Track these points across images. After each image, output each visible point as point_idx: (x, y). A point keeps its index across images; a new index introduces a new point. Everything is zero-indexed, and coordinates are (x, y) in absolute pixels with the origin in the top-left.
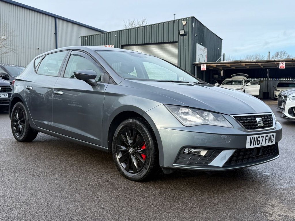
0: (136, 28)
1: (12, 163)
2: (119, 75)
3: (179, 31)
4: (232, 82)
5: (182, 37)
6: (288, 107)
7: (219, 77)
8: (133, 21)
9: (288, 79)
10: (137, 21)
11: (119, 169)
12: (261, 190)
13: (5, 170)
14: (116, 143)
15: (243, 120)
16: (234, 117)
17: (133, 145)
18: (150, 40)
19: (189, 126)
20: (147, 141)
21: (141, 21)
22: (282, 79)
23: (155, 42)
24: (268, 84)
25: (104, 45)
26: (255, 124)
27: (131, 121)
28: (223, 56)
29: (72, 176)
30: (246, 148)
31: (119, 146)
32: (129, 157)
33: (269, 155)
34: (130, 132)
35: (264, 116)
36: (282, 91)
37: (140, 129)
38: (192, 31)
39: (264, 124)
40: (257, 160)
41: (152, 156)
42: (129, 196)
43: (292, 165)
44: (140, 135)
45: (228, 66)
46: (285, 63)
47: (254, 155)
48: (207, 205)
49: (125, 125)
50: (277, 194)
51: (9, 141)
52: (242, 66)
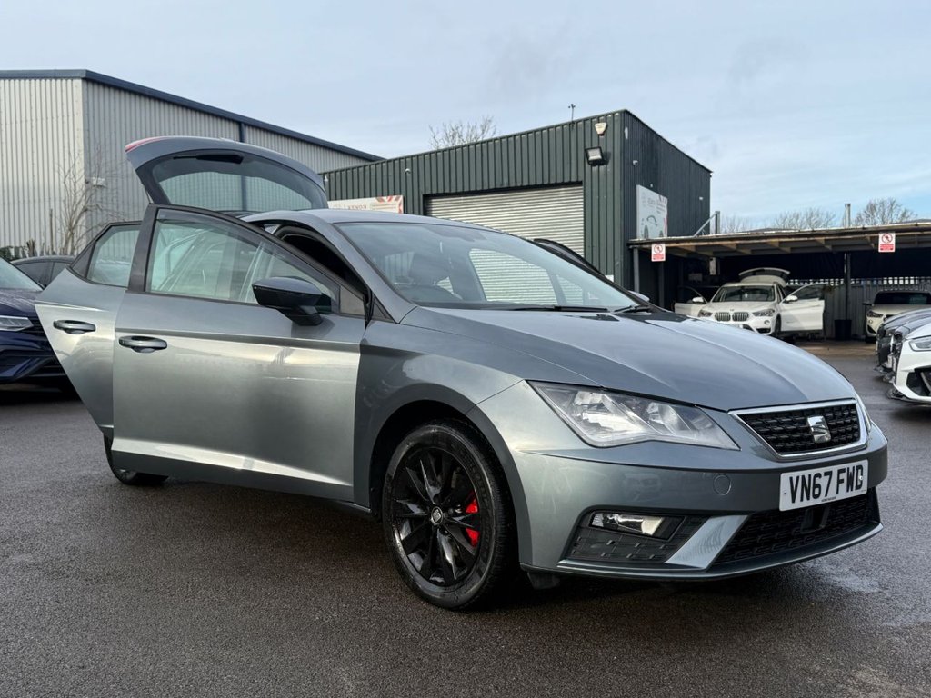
0: (465, 146)
1: (99, 553)
2: (403, 293)
3: (586, 152)
4: (744, 293)
5: (595, 169)
6: (906, 369)
7: (703, 279)
8: (457, 128)
9: (907, 282)
10: (469, 127)
11: (403, 572)
12: (829, 635)
13: (75, 575)
14: (394, 493)
15: (769, 425)
16: (739, 416)
17: (443, 500)
18: (505, 181)
19: (605, 445)
20: (483, 489)
21: (478, 126)
22: (888, 280)
23: (519, 185)
24: (847, 297)
25: (376, 196)
26: (806, 435)
27: (433, 429)
28: (714, 218)
29: (267, 593)
30: (778, 509)
31: (402, 501)
32: (431, 538)
33: (850, 526)
34: (432, 463)
35: (831, 409)
36: (888, 316)
37: (462, 453)
38: (623, 151)
39: (831, 434)
40: (813, 542)
41: (496, 535)
42: (427, 660)
43: (921, 552)
44: (462, 472)
45: (730, 246)
46: (894, 235)
47: (804, 530)
48: (662, 689)
49: (417, 442)
50: (875, 649)
51: (98, 483)
52: (771, 246)
